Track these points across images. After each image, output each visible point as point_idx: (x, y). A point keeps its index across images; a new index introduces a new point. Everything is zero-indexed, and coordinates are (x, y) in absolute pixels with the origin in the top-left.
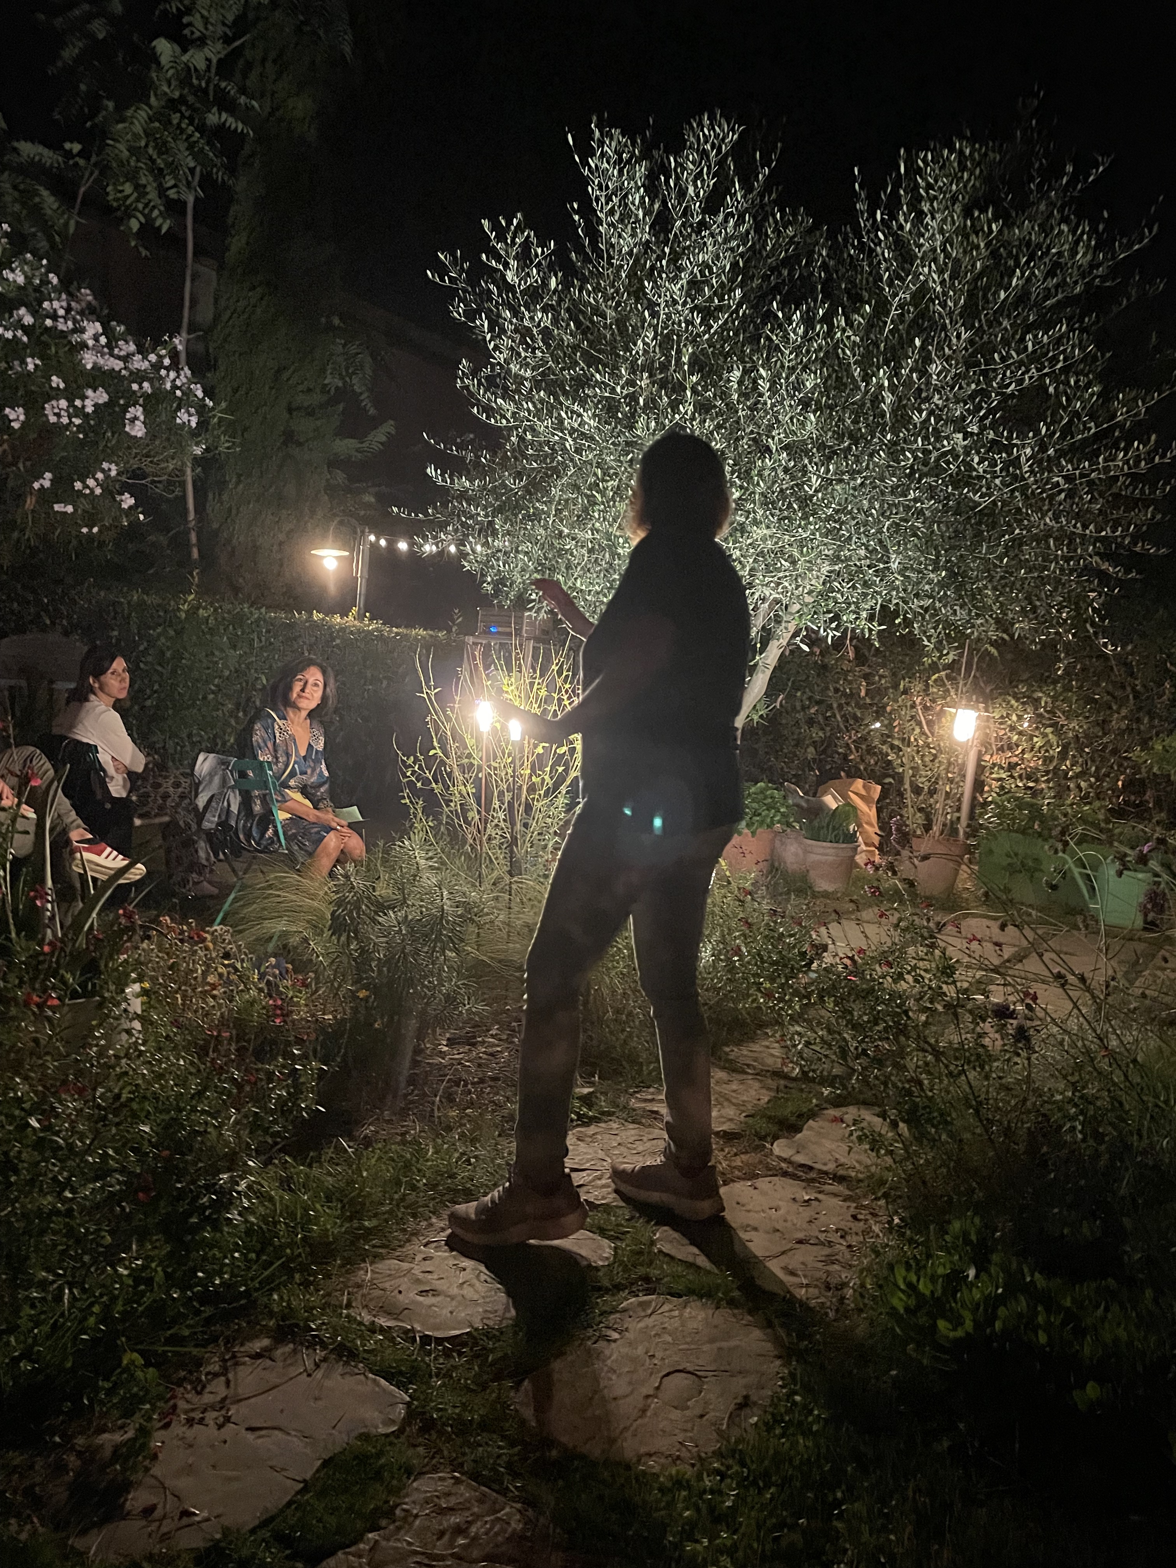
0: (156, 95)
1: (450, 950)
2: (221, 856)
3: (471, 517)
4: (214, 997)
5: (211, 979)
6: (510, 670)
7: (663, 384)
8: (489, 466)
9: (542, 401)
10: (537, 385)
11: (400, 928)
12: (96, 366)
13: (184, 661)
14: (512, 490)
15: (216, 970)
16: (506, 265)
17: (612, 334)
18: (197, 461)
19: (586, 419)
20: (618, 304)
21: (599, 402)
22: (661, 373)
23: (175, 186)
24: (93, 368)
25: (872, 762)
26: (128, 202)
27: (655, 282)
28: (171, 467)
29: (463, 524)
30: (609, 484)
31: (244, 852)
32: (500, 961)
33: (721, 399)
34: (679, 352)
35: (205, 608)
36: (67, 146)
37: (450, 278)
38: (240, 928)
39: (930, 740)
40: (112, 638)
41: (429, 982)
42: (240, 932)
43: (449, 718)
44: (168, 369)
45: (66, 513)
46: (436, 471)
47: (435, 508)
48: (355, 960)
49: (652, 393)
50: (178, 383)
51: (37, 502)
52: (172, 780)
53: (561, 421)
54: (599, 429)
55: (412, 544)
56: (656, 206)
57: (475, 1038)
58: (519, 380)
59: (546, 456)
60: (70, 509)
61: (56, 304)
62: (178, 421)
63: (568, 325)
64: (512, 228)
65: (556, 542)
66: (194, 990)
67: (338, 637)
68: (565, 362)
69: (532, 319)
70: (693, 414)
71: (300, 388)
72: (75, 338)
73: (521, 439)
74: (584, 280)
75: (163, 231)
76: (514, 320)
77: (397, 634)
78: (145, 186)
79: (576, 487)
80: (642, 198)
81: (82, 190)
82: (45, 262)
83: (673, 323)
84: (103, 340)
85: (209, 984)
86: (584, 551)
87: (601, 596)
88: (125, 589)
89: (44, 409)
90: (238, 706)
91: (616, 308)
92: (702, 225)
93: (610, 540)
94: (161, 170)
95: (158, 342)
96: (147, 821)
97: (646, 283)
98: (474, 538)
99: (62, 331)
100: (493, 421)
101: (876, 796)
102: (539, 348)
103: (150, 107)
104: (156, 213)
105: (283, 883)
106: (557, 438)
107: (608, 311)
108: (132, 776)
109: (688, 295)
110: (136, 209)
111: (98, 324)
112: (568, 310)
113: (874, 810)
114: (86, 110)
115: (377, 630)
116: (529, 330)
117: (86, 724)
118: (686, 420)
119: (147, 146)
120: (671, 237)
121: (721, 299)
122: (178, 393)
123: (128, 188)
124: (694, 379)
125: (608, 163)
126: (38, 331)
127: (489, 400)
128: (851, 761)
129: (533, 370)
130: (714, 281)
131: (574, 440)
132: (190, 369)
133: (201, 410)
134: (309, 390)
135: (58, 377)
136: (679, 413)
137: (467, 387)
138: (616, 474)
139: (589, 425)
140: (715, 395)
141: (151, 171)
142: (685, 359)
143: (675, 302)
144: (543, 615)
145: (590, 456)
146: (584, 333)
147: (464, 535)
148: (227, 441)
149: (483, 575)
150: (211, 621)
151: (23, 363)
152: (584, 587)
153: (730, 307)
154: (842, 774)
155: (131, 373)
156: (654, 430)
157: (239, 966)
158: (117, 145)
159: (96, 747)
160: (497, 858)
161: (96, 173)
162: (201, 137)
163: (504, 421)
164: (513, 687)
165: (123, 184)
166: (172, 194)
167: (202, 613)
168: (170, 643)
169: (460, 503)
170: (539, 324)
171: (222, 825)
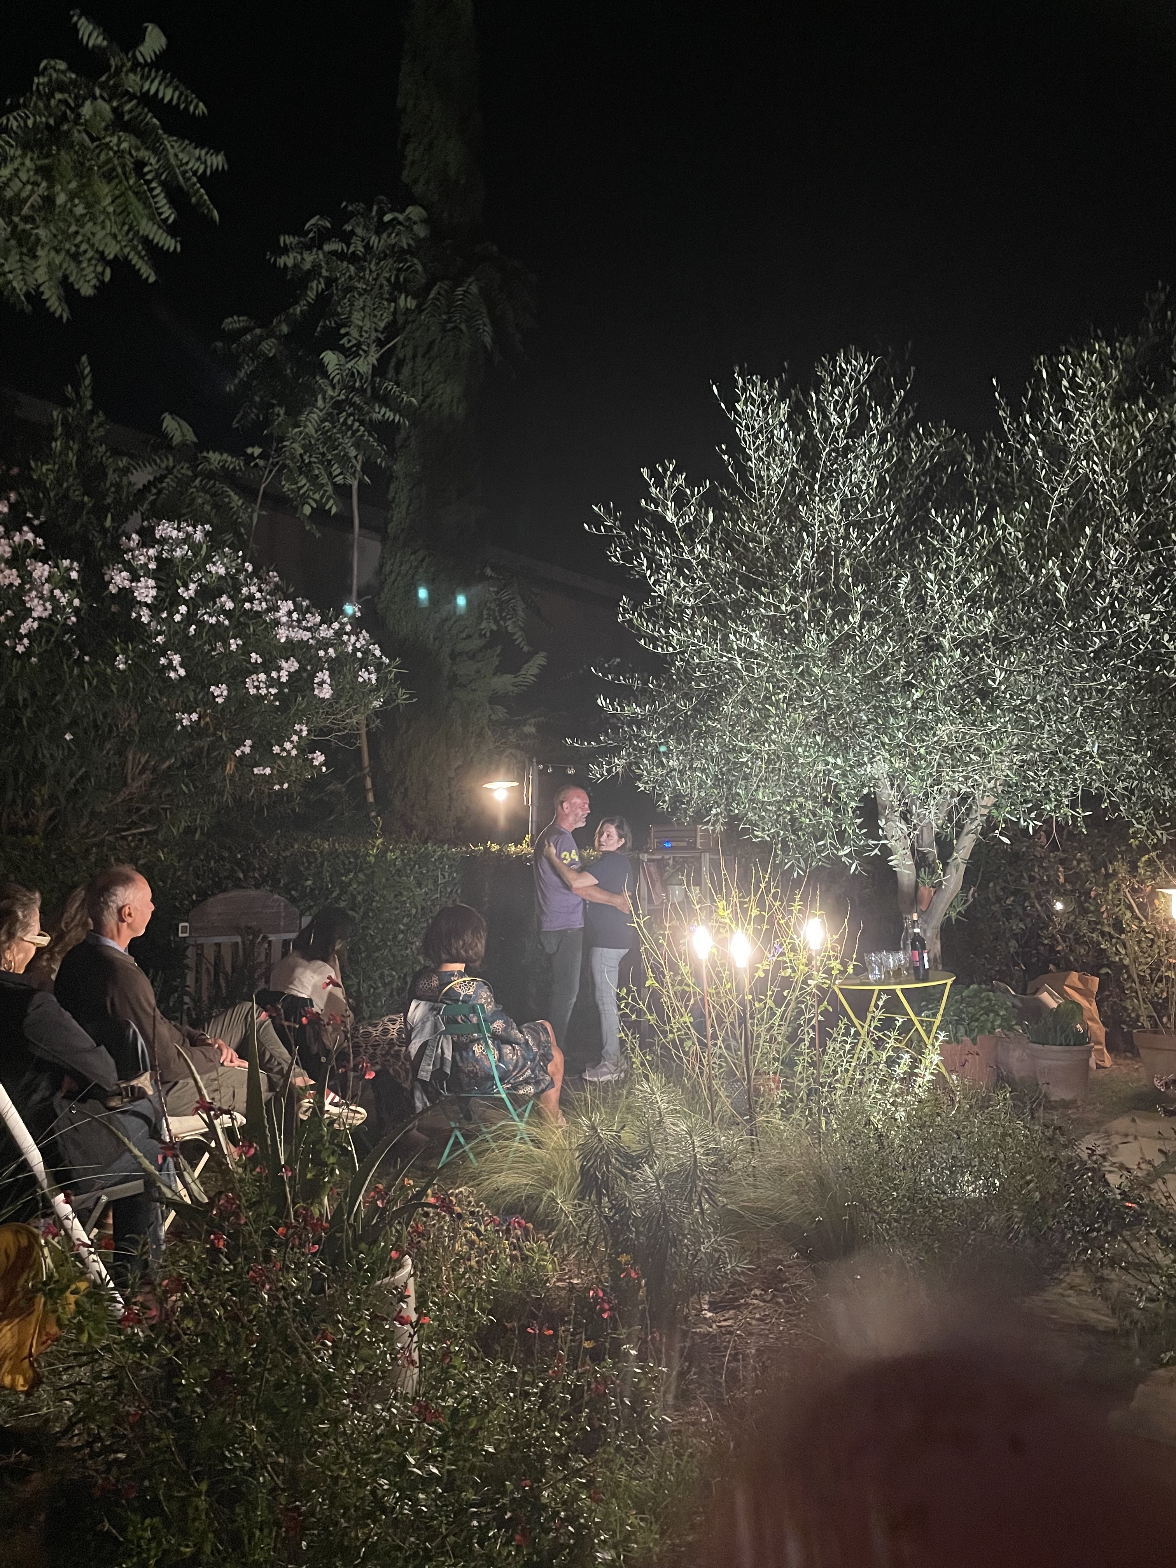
3: (644, 740)
7: (824, 597)
8: (656, 691)
9: (705, 626)
10: (699, 612)
11: (658, 1184)
12: (289, 640)
13: (374, 904)
14: (682, 711)
16: (665, 508)
17: (769, 557)
19: (754, 639)
20: (772, 529)
21: (762, 621)
22: (820, 587)
23: (342, 473)
24: (285, 642)
25: (1082, 951)
26: (302, 492)
27: (809, 505)
29: (636, 748)
30: (782, 697)
32: (751, 1210)
33: (886, 605)
34: (836, 565)
35: (392, 851)
36: (249, 451)
37: (604, 526)
39: (1144, 924)
41: (687, 1240)
43: (661, 946)
44: (349, 634)
45: (264, 774)
46: (606, 701)
47: (607, 735)
48: (606, 1218)
49: (815, 607)
50: (358, 645)
51: (238, 766)
54: (768, 647)
56: (801, 438)
57: (737, 1299)
58: (680, 609)
59: (714, 676)
60: (268, 771)
61: (252, 589)
62: (360, 679)
63: (726, 554)
64: (669, 473)
65: (732, 757)
68: (724, 587)
69: (691, 552)
70: (861, 622)
71: (460, 634)
72: (269, 617)
73: (688, 663)
74: (737, 513)
75: (333, 511)
76: (672, 556)
79: (745, 702)
80: (786, 433)
81: (263, 486)
82: (240, 553)
83: (829, 540)
84: (295, 616)
86: (763, 763)
88: (316, 839)
89: (246, 683)
91: (770, 533)
92: (847, 449)
93: (789, 750)
94: (330, 462)
95: (340, 612)
97: (800, 507)
98: (647, 760)
99: (258, 612)
100: (660, 650)
101: (1095, 989)
102: (698, 577)
103: (320, 410)
104: (326, 498)
106: (725, 659)
107: (763, 537)
109: (841, 513)
110: (309, 497)
111: (288, 602)
112: (724, 541)
113: (1094, 1003)
116: (687, 563)
118: (855, 628)
119: (317, 443)
121: (874, 512)
122: (359, 655)
123: (302, 480)
124: (859, 589)
125: (753, 405)
126: (237, 613)
127: (653, 631)
128: (1059, 952)
129: (694, 598)
130: (865, 497)
131: (743, 659)
132: (367, 631)
133: (379, 667)
134: (469, 636)
135: (256, 654)
136: (847, 623)
137: (629, 622)
138: (787, 687)
139: (758, 644)
140: (879, 603)
141: (322, 463)
143: (829, 521)
144: (720, 827)
145: (760, 673)
146: (741, 559)
147: (637, 758)
148: (404, 693)
149: (659, 795)
150: (399, 862)
151: (227, 645)
152: (765, 798)
153: (885, 518)
154: (1051, 967)
155: (318, 641)
158: (293, 445)
159: (310, 1000)
161: (274, 471)
162: (366, 431)
163: (671, 649)
165: (297, 477)
166: (339, 480)
167: (390, 855)
168: (361, 888)
169: (630, 726)
170: (698, 557)
171: (438, 1073)
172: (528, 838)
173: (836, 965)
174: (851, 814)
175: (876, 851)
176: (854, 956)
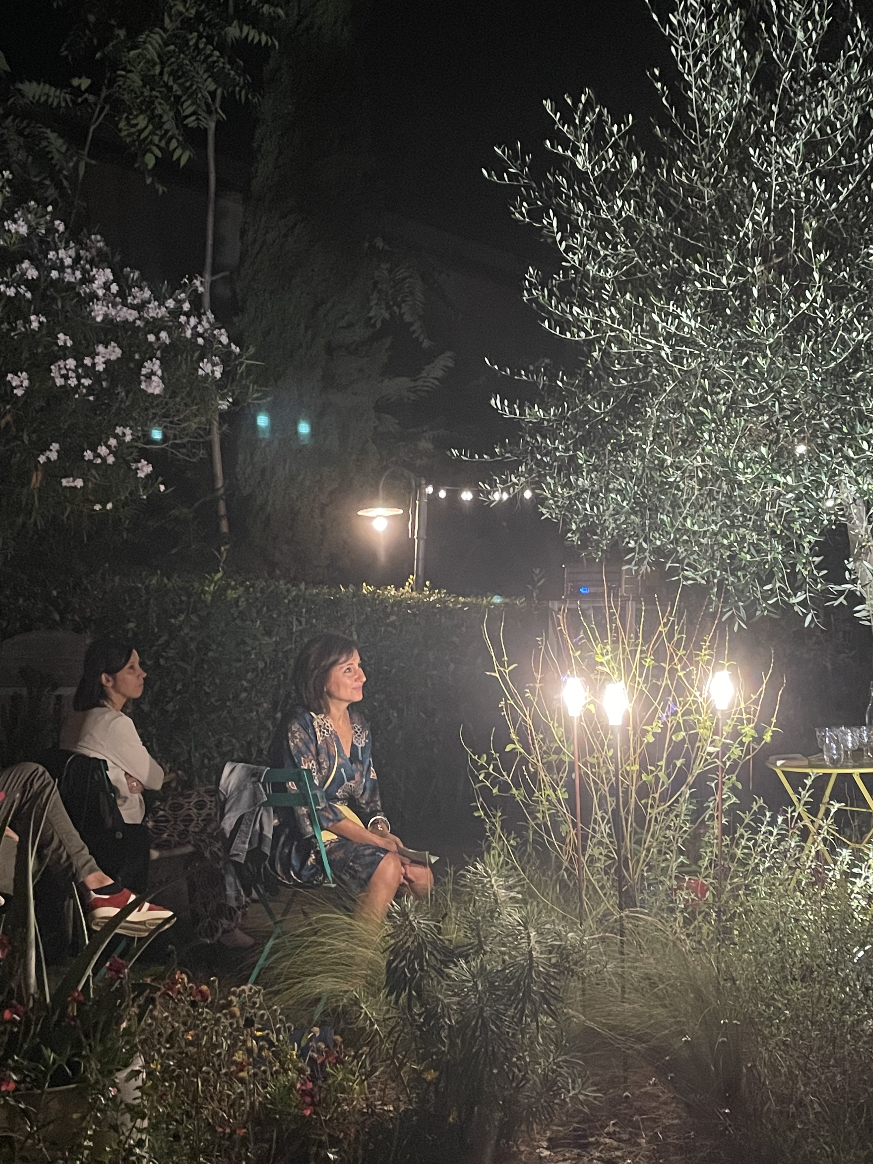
0: (170, 16)
1: (546, 1014)
2: (254, 895)
3: (548, 453)
4: (242, 1081)
5: (239, 1056)
6: (604, 636)
7: (782, 269)
8: (568, 391)
9: (628, 305)
10: (621, 287)
11: (475, 984)
12: (107, 319)
13: (210, 654)
14: (598, 415)
15: (244, 1042)
16: (576, 151)
17: (712, 217)
18: (223, 415)
19: (685, 320)
20: (717, 180)
21: (701, 299)
22: (777, 257)
23: (194, 113)
24: (103, 321)
26: (143, 136)
27: (763, 149)
28: (194, 426)
29: (539, 463)
30: (721, 396)
31: (282, 889)
32: (613, 1028)
33: (860, 279)
34: (800, 228)
35: (234, 588)
36: (75, 82)
37: (509, 174)
38: (276, 988)
40: (128, 631)
41: (518, 1059)
42: (277, 993)
43: (528, 703)
44: (188, 315)
45: (75, 487)
46: (502, 403)
47: (503, 446)
48: (419, 1028)
49: (768, 282)
50: (200, 329)
51: (44, 477)
52: (194, 799)
53: (653, 325)
54: (703, 331)
55: (477, 492)
56: (758, 60)
57: (585, 1137)
58: (599, 283)
59: (638, 369)
60: (79, 483)
61: (62, 253)
62: (200, 372)
63: (656, 212)
64: (581, 106)
65: (656, 475)
66: (218, 1072)
67: (392, 613)
68: (654, 256)
69: (610, 209)
70: (824, 301)
71: (341, 324)
72: (84, 290)
73: (605, 353)
74: (673, 159)
75: (183, 162)
76: (589, 213)
77: (465, 604)
78: (161, 116)
79: (678, 406)
80: (739, 53)
81: (92, 128)
82: (50, 208)
83: (790, 195)
84: (114, 288)
85: (235, 1063)
86: (694, 483)
87: (719, 538)
88: (144, 574)
89: (51, 371)
90: (275, 705)
91: (714, 186)
92: (819, 74)
93: (727, 466)
94: (178, 98)
95: (176, 286)
96: (166, 853)
97: (751, 151)
98: (552, 478)
99: (69, 283)
100: (568, 335)
102: (622, 242)
103: (165, 30)
104: (174, 144)
105: (328, 926)
106: (649, 347)
107: (705, 190)
108: (148, 795)
109: (806, 159)
110: (152, 142)
111: (108, 271)
112: (655, 195)
114: (95, 41)
115: (439, 600)
116: (607, 222)
117: (95, 734)
118: (815, 308)
119: (161, 73)
120: (779, 92)
121: (850, 159)
122: (200, 341)
123: (142, 121)
124: (822, 258)
125: (694, 16)
126: (43, 285)
127: (563, 311)
129: (615, 269)
130: (839, 139)
131: (671, 347)
132: (213, 313)
133: (227, 358)
134: (350, 325)
135: (65, 334)
136: (806, 300)
137: (535, 300)
138: (729, 384)
139: (689, 326)
140: (851, 276)
141: (167, 99)
142: (808, 236)
143: (789, 168)
144: (645, 568)
145: (693, 365)
146: (675, 220)
147: (540, 475)
148: (258, 391)
149: (566, 522)
150: (242, 603)
151: (27, 321)
152: (696, 528)
153: (862, 166)
155: (147, 322)
156: (775, 325)
157: (273, 1038)
158: (130, 75)
159: (105, 761)
160: (602, 887)
161: (107, 107)
162: (222, 56)
163: (583, 334)
164: (609, 657)
165: (136, 117)
166: (191, 122)
167: (231, 594)
168: (193, 634)
169: (534, 437)
170: (620, 214)
171: (255, 854)
172: (412, 579)
173: (748, 730)
174: (807, 551)
175: (841, 599)
176: (774, 720)
